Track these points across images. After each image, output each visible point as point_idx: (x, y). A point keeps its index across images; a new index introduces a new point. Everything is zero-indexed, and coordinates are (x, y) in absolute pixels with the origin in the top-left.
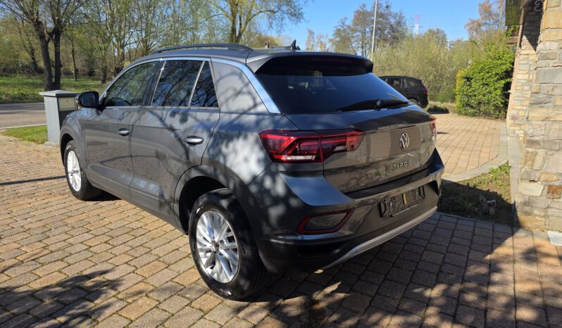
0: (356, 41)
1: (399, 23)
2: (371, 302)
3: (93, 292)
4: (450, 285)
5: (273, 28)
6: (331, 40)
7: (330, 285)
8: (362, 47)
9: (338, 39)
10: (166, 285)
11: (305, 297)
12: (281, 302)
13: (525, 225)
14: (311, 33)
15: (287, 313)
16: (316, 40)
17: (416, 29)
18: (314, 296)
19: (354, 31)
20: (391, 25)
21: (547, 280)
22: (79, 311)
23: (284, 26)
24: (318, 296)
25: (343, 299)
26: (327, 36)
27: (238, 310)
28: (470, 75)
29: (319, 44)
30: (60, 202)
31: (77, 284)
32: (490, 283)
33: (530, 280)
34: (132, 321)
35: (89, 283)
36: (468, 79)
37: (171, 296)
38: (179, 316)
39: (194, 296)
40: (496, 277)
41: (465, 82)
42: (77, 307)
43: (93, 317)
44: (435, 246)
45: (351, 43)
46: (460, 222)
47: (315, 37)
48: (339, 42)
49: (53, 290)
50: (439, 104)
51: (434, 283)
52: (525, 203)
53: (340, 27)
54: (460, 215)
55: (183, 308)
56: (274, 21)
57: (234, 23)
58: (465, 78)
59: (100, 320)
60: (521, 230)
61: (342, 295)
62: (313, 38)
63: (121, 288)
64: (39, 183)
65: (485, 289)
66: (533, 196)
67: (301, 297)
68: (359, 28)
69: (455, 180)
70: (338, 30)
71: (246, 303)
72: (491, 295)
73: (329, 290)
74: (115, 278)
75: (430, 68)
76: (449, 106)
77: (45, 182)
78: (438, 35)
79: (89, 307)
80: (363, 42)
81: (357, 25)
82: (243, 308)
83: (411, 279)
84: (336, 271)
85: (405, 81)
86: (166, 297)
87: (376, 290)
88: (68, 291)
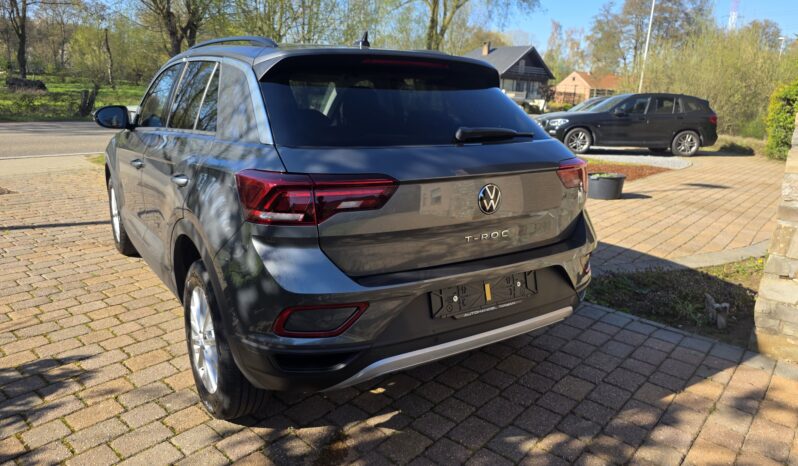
0: (626, 39)
1: (700, 10)
2: (427, 449)
3: (52, 384)
4: (575, 436)
5: (493, 20)
6: (588, 38)
7: (380, 414)
8: (635, 48)
9: (600, 35)
10: (150, 386)
11: (331, 428)
12: (290, 430)
13: (768, 349)
14: (557, 27)
15: (287, 450)
16: (565, 37)
17: (730, 20)
18: (346, 428)
19: (625, 23)
20: (686, 14)
21: (755, 449)
22: (18, 408)
23: (509, 16)
24: (351, 429)
25: (387, 438)
26: (583, 31)
27: (222, 436)
28: (792, 95)
29: (569, 44)
30: (98, 255)
31: (40, 370)
32: (645, 442)
33: (721, 445)
34: (73, 432)
35: (56, 371)
36: (789, 101)
37: (147, 403)
38: (137, 434)
39: (176, 407)
40: (662, 434)
41: (783, 106)
42: (19, 403)
43: (29, 420)
44: (588, 368)
45: (619, 41)
46: (658, 334)
47: (563, 31)
48: (600, 40)
49: (7, 374)
50: (741, 141)
51: (549, 430)
52: (770, 313)
53: (602, 18)
54: (665, 322)
55: (153, 422)
56: (495, 10)
57: (434, 12)
58: (784, 99)
59: (34, 424)
60: (758, 357)
61: (388, 432)
62: (560, 34)
63: (89, 384)
64: (90, 227)
65: (629, 451)
66: (783, 304)
67: (325, 428)
68: (632, 18)
69: (692, 265)
70: (599, 22)
71: (241, 426)
72: (634, 462)
73: (373, 422)
74: (93, 367)
75: (737, 82)
76: (756, 145)
77: (98, 226)
78: (767, 30)
79: (34, 404)
80: (637, 41)
81: (629, 13)
82: (232, 432)
83: (515, 420)
84: (404, 393)
85: (680, 101)
86: (139, 403)
87: (448, 429)
88: (25, 378)
